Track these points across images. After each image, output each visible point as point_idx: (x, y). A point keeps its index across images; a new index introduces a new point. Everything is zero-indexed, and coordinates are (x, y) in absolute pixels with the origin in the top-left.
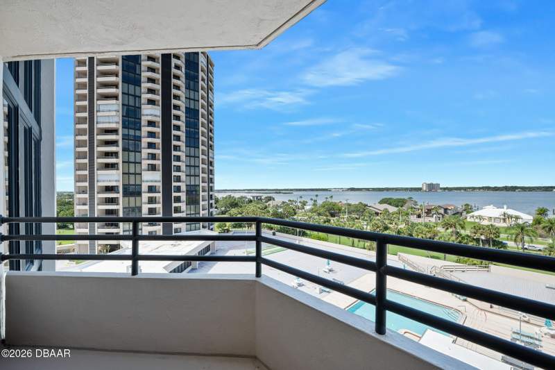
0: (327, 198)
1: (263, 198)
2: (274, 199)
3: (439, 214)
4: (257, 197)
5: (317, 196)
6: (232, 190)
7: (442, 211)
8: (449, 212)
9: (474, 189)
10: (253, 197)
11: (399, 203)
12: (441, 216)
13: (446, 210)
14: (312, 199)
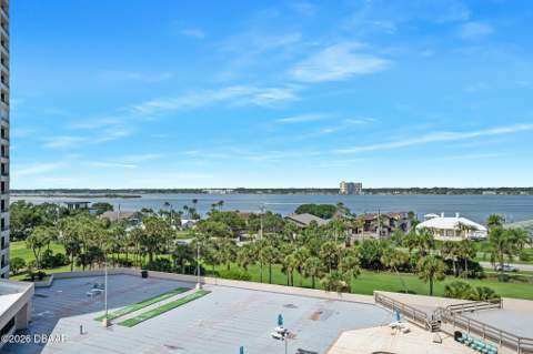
0: (214, 205)
1: (90, 205)
2: (111, 208)
3: (384, 227)
4: (77, 206)
5: (195, 201)
6: (26, 191)
7: (387, 223)
8: (395, 223)
9: (401, 190)
10: (70, 205)
11: (325, 212)
12: (386, 230)
13: (392, 220)
14: (186, 207)
